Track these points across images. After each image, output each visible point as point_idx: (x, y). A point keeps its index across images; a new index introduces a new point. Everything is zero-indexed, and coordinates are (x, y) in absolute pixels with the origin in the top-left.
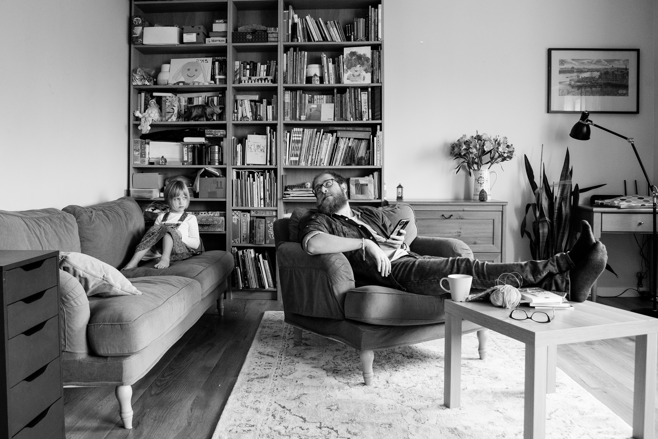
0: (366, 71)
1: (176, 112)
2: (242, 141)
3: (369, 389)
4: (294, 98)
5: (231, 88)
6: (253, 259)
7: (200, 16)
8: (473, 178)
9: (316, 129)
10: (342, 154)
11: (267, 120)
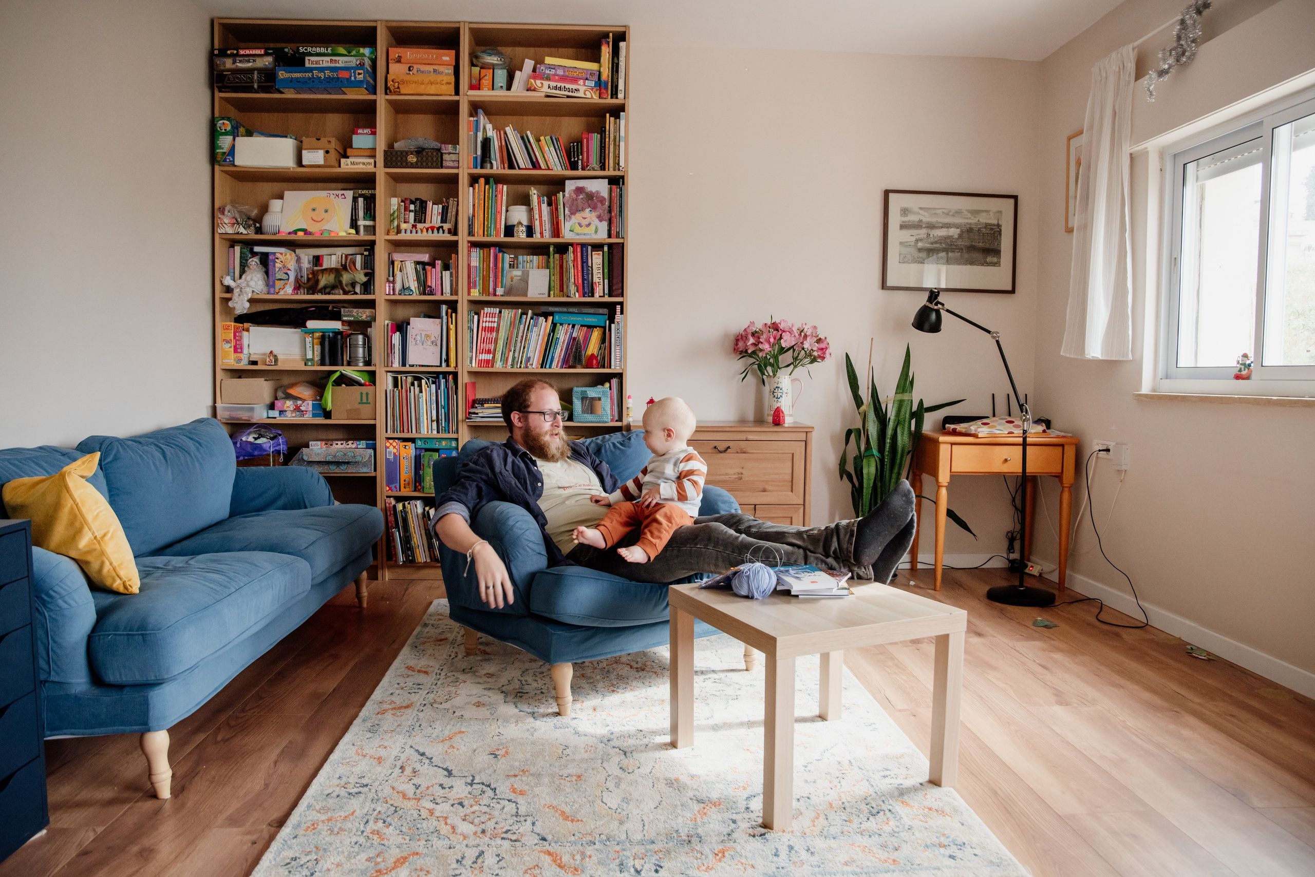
0: (600, 218)
1: (292, 278)
2: (401, 327)
3: (564, 721)
4: (486, 260)
5: (383, 242)
6: (420, 516)
7: (334, 121)
8: (767, 389)
9: (520, 310)
10: (562, 350)
11: (442, 294)
